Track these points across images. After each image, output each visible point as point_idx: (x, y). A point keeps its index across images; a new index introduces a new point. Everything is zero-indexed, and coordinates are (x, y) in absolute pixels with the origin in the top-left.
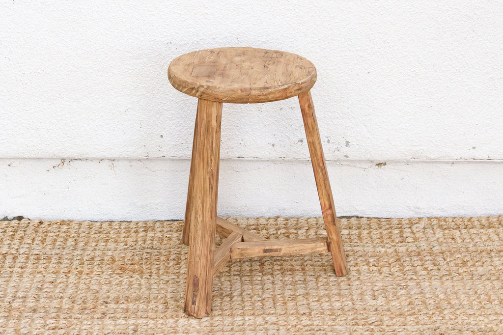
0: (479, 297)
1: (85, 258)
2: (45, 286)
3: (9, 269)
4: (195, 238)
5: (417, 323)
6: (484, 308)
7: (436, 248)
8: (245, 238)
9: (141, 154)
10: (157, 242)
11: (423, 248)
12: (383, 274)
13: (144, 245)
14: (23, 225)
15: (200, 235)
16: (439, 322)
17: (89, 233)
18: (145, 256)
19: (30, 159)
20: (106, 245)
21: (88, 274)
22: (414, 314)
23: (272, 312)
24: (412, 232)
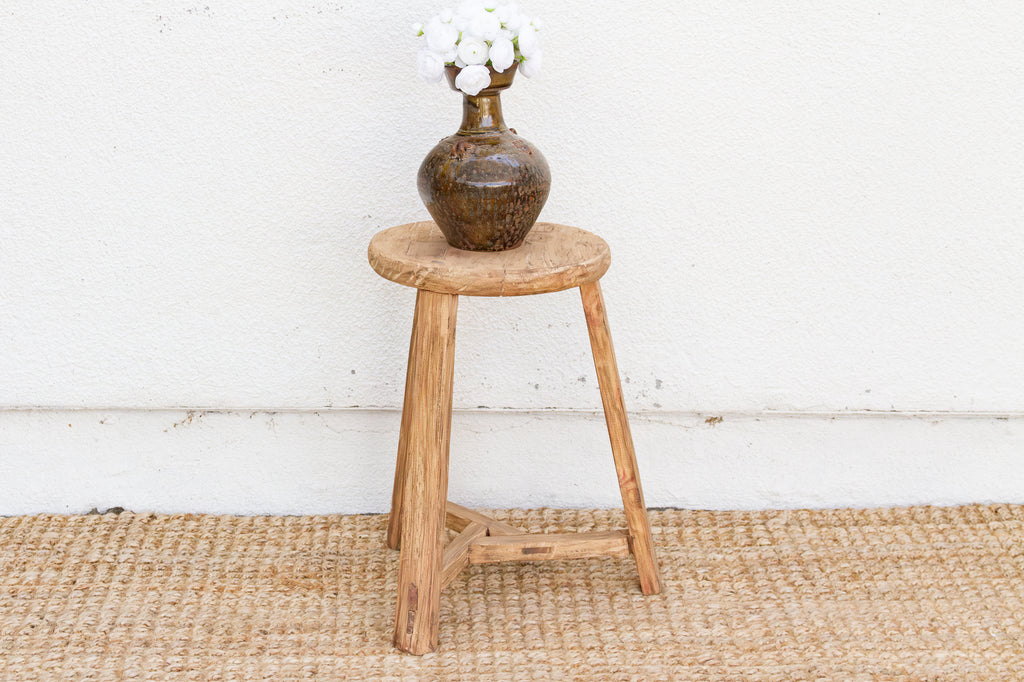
0: (881, 625)
1: (228, 568)
2: (162, 609)
3: (102, 584)
4: (412, 521)
5: (780, 662)
6: (890, 640)
7: (807, 553)
8: (491, 532)
9: (318, 402)
10: (344, 544)
11: (784, 554)
12: (721, 592)
13: (323, 550)
14: (123, 520)
15: (421, 515)
16: (815, 660)
17: (233, 532)
18: (325, 565)
19: (138, 410)
20: (261, 550)
21: (232, 591)
22: (775, 649)
23: (540, 645)
24: (768, 531)
